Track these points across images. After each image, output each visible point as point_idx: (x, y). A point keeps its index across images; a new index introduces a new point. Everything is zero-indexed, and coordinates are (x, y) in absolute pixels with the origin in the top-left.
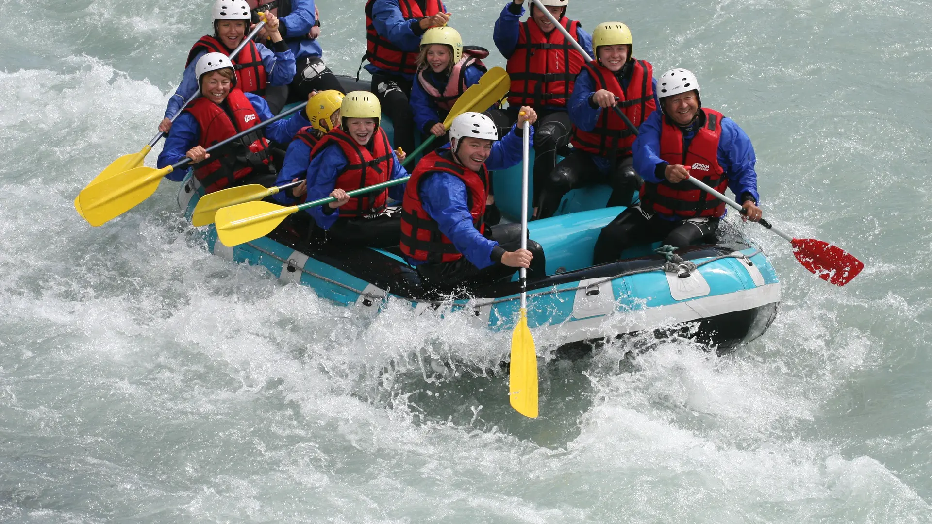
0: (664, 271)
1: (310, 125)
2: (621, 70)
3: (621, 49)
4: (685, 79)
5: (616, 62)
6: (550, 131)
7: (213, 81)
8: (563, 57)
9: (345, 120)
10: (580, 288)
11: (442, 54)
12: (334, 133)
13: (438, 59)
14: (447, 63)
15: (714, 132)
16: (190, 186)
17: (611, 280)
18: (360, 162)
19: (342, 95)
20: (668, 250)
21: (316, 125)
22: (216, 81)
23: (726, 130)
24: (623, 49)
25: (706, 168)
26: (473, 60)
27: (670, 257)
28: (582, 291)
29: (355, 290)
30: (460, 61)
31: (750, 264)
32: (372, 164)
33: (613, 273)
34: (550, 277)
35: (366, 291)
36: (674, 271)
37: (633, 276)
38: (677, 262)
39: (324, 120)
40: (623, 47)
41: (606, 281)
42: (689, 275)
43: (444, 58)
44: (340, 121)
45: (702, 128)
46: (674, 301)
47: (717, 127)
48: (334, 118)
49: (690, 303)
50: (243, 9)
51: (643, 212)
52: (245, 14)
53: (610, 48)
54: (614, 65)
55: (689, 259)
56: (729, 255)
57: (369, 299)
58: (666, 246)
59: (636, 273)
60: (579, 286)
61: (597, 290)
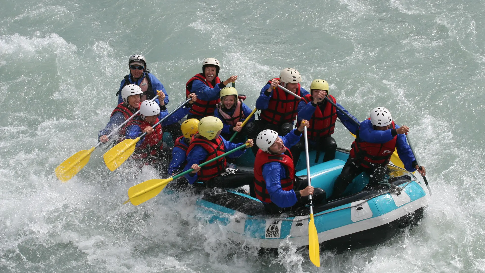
0: (389, 193)
13: (230, 102)
27: (390, 186)
28: (354, 208)
31: (420, 183)
36: (394, 192)
38: (394, 188)
41: (365, 202)
42: (400, 194)
46: (397, 207)
49: (403, 207)
51: (356, 165)
56: (412, 180)
57: (238, 219)
60: (352, 206)
61: (361, 207)
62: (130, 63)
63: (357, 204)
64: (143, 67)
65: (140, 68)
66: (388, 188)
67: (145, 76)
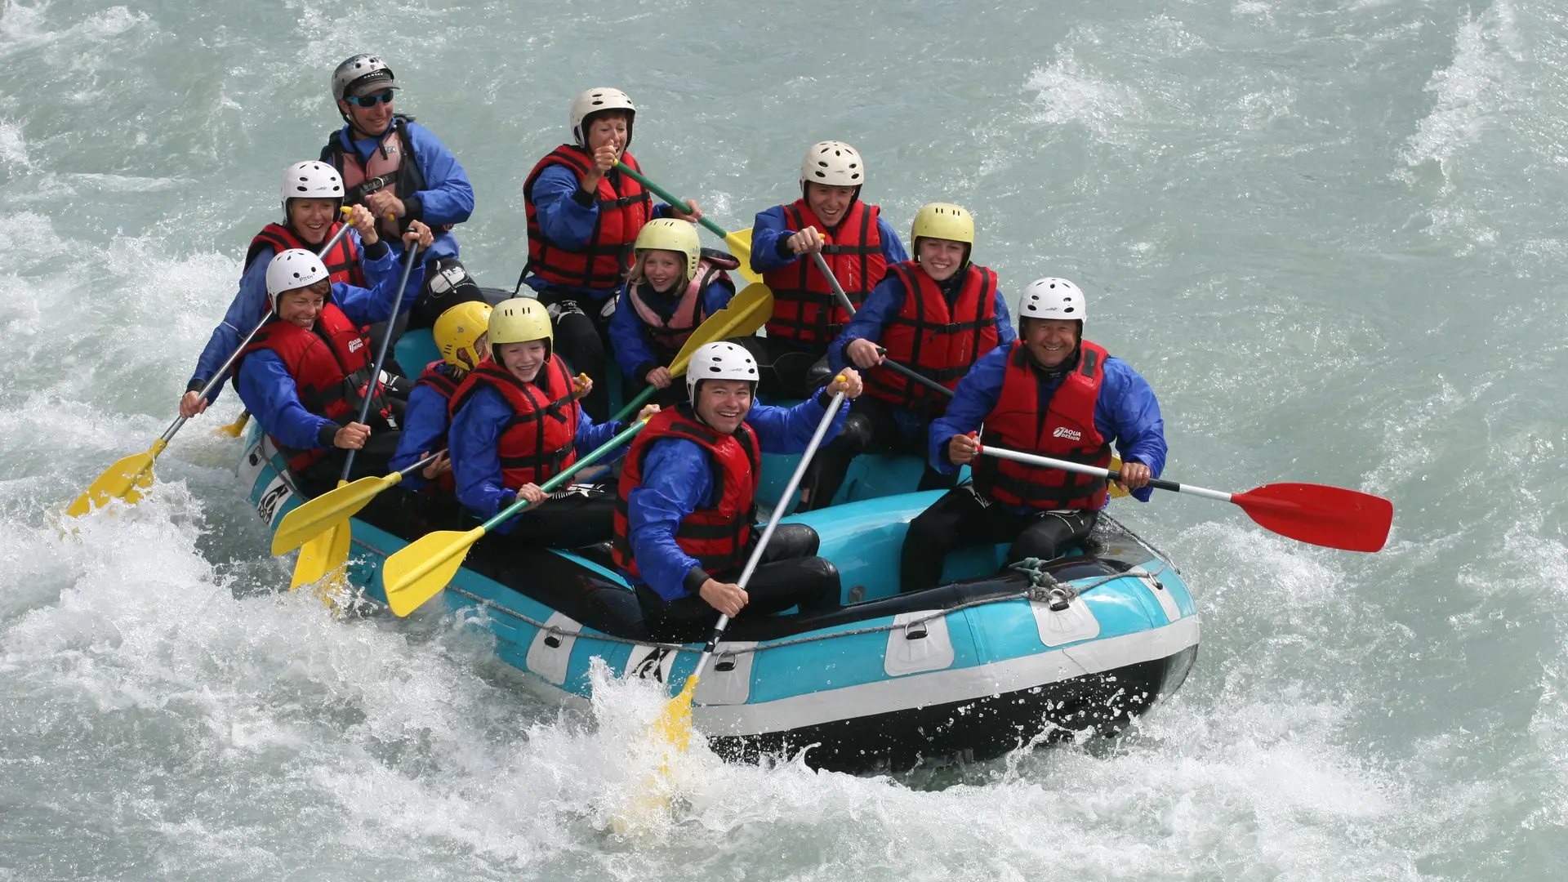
0: (1028, 600)
1: (442, 358)
2: (947, 281)
3: (954, 248)
4: (1069, 299)
5: (944, 267)
8: (859, 267)
9: (497, 347)
10: (896, 628)
11: (669, 264)
12: (485, 369)
13: (661, 271)
14: (674, 280)
15: (1090, 380)
16: (258, 455)
17: (945, 615)
18: (532, 409)
19: (490, 309)
20: (1032, 566)
21: (452, 358)
23: (1111, 377)
24: (957, 248)
25: (1075, 436)
26: (717, 274)
27: (1036, 578)
28: (901, 631)
29: (532, 620)
30: (698, 276)
31: (1159, 587)
32: (550, 410)
33: (946, 602)
34: (846, 607)
35: (549, 624)
36: (1044, 599)
37: (980, 609)
38: (1049, 586)
39: (464, 349)
40: (956, 246)
41: (938, 616)
42: (1067, 606)
43: (671, 270)
44: (489, 350)
45: (1072, 373)
46: (1044, 648)
47: (1097, 373)
48: (479, 346)
50: (332, 182)
51: (976, 496)
52: (336, 188)
54: (937, 270)
55: (1067, 579)
56: (1127, 573)
57: (555, 636)
58: (1030, 559)
59: (984, 604)
60: (894, 624)
61: (923, 629)
63: (912, 621)
66: (1028, 581)
67: (395, 126)
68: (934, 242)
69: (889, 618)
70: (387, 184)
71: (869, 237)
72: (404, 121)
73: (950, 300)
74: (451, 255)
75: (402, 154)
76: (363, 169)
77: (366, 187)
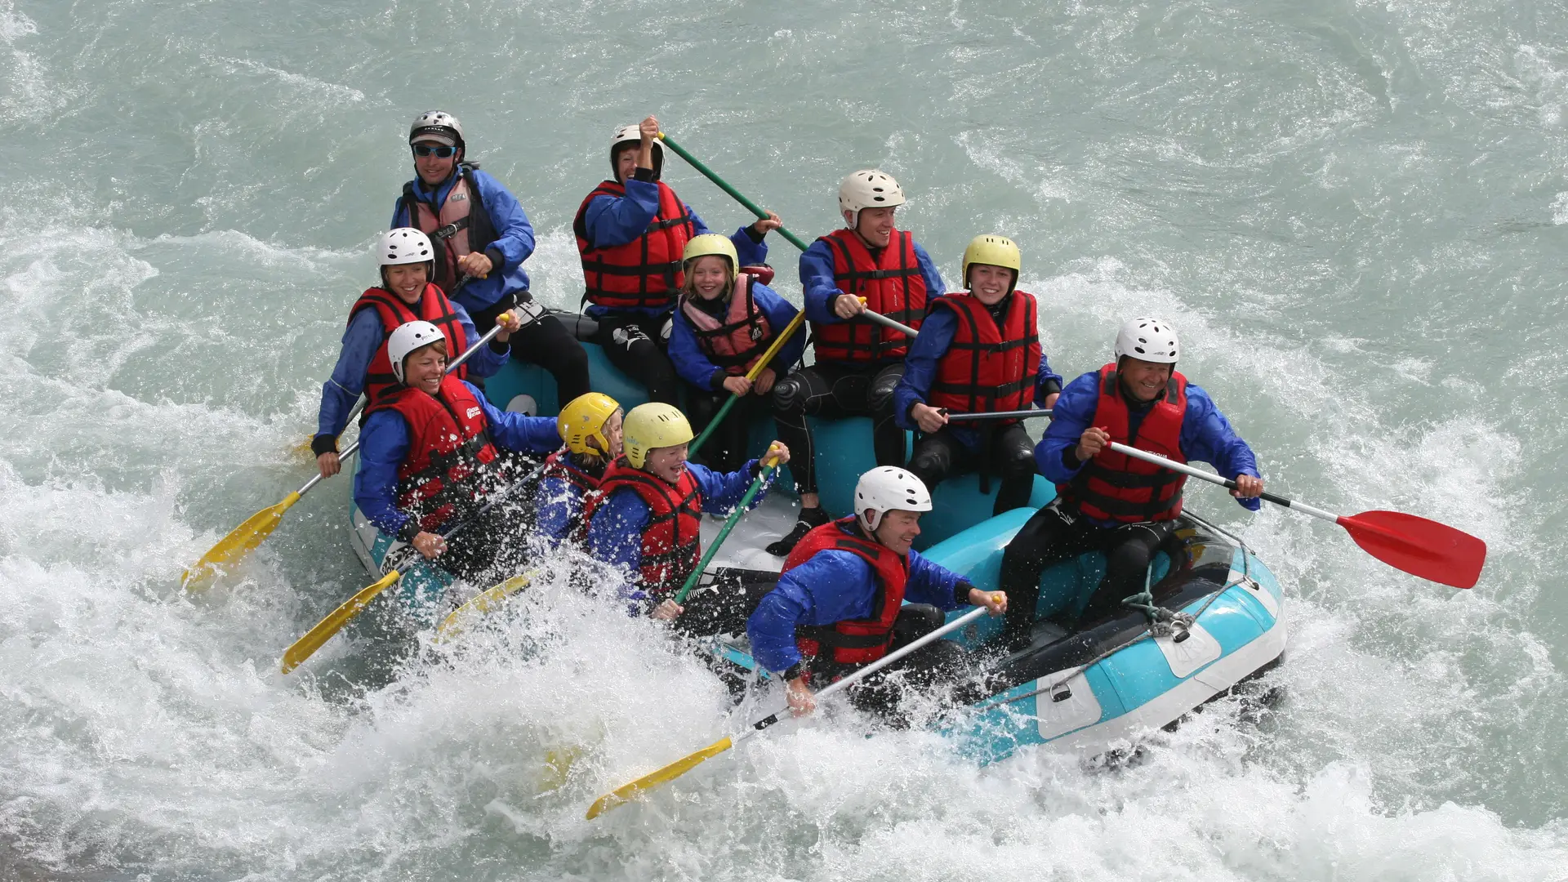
0: (1152, 637)
2: (995, 305)
4: (1172, 343)
5: (993, 291)
6: (890, 387)
7: (426, 361)
8: (902, 288)
10: (1041, 692)
11: (717, 272)
13: (710, 279)
15: (1175, 406)
17: (1083, 671)
18: (668, 509)
20: (1146, 601)
21: (580, 447)
22: (432, 361)
23: (1194, 402)
24: (1005, 274)
27: (1154, 614)
28: (1046, 694)
31: (1256, 587)
36: (1166, 633)
37: (1114, 657)
38: (1168, 619)
39: (592, 436)
41: (1077, 674)
42: (1187, 636)
46: (1178, 680)
47: (1181, 400)
49: (1200, 676)
50: (421, 247)
51: (1062, 516)
52: (424, 253)
53: (987, 268)
54: (988, 295)
55: (1182, 607)
56: (1228, 585)
58: (1142, 595)
59: (1116, 652)
60: (1038, 689)
61: (1066, 690)
62: (413, 135)
63: (1054, 682)
64: (453, 149)
65: (444, 151)
66: (1148, 619)
67: (462, 174)
68: (983, 268)
69: (1031, 683)
70: (460, 229)
71: (907, 261)
72: (470, 168)
73: (999, 322)
74: (524, 289)
75: (471, 200)
76: (437, 217)
77: (440, 233)
